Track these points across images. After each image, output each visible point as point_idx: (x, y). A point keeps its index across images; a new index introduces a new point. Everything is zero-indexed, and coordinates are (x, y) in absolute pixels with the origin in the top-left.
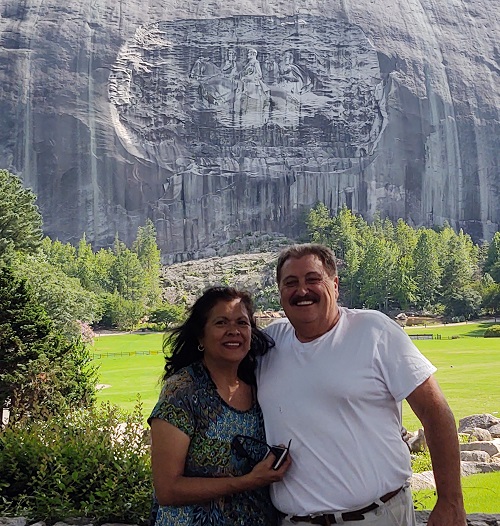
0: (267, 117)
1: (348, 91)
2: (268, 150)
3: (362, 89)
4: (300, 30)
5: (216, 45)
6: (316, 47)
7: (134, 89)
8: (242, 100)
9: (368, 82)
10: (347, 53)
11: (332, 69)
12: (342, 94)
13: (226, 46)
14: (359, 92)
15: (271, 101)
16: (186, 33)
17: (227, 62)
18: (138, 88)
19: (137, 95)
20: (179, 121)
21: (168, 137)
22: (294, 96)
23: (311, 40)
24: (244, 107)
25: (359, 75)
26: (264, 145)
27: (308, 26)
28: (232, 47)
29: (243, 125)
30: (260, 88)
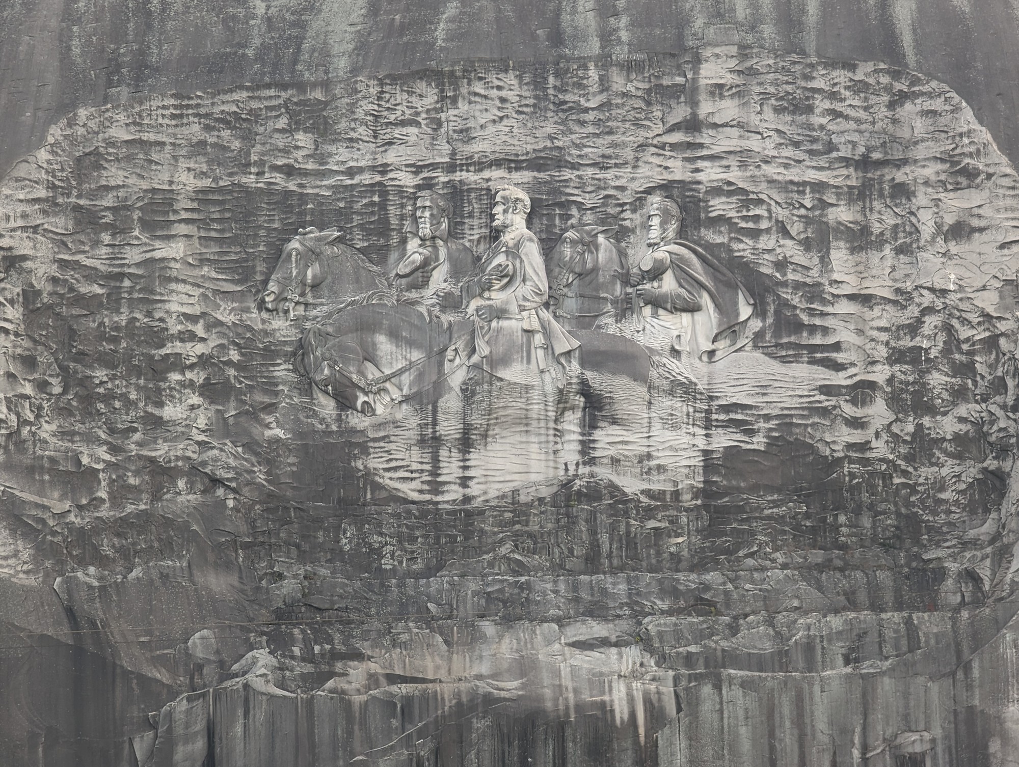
0: (570, 453)
1: (906, 342)
2: (575, 588)
3: (964, 333)
4: (706, 108)
5: (367, 178)
6: (770, 170)
7: (29, 362)
8: (468, 393)
9: (989, 302)
10: (902, 191)
11: (839, 255)
12: (883, 352)
13: (407, 180)
14: (952, 342)
15: (585, 390)
16: (248, 137)
17: (413, 245)
18: (44, 358)
19: (42, 386)
20: (216, 482)
21: (167, 549)
22: (683, 369)
23: (754, 143)
24: (476, 420)
25: (948, 278)
26: (558, 568)
27: (740, 93)
28: (427, 185)
29: (474, 489)
30: (539, 339)
